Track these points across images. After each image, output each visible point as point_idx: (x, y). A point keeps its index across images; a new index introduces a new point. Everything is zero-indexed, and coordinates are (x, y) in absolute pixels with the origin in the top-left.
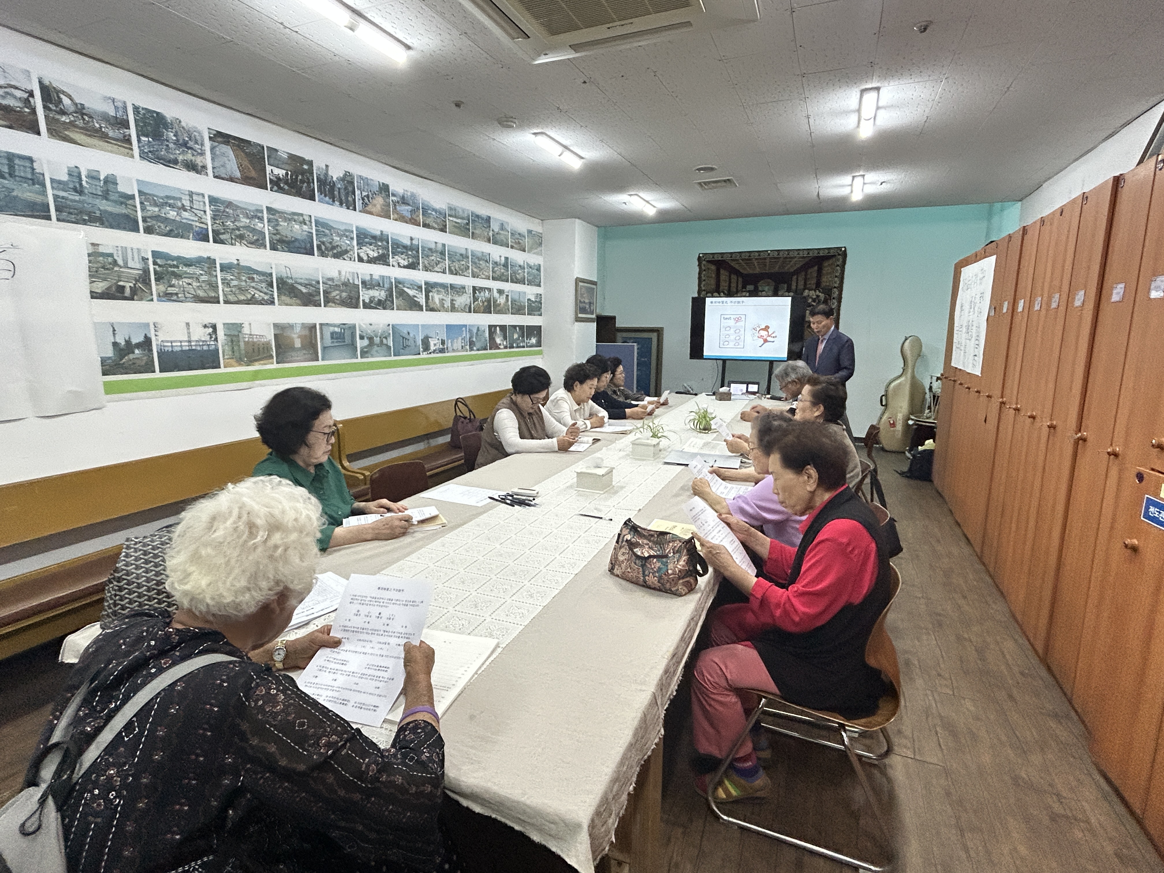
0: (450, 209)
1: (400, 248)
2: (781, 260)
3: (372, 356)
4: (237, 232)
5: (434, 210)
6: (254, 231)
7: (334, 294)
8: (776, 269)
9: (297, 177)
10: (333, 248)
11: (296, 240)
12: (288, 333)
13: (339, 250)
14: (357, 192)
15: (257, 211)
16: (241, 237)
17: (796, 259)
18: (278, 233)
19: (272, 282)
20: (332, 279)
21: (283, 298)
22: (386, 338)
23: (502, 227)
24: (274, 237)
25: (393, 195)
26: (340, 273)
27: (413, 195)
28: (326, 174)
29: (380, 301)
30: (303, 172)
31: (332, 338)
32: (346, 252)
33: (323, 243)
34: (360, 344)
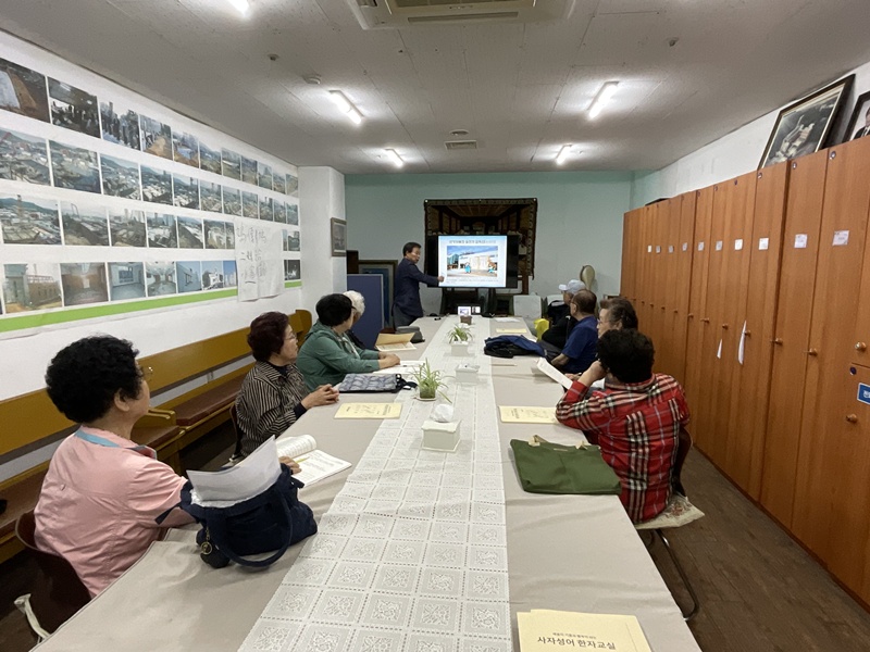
0: (224, 153)
1: (182, 188)
2: (490, 206)
3: (159, 294)
4: (18, 166)
5: (211, 153)
6: (36, 165)
7: (121, 233)
9: (81, 112)
10: (120, 186)
11: (82, 177)
12: (75, 273)
13: (125, 188)
14: (141, 132)
15: (40, 144)
16: (22, 172)
17: (500, 207)
18: (63, 169)
19: (58, 220)
20: (119, 218)
21: (70, 237)
22: (171, 275)
23: (267, 171)
24: (59, 173)
25: (175, 137)
26: (126, 211)
27: (192, 138)
28: (111, 112)
29: (164, 239)
30: (87, 108)
31: (121, 277)
32: (132, 191)
33: (109, 181)
34: (148, 282)
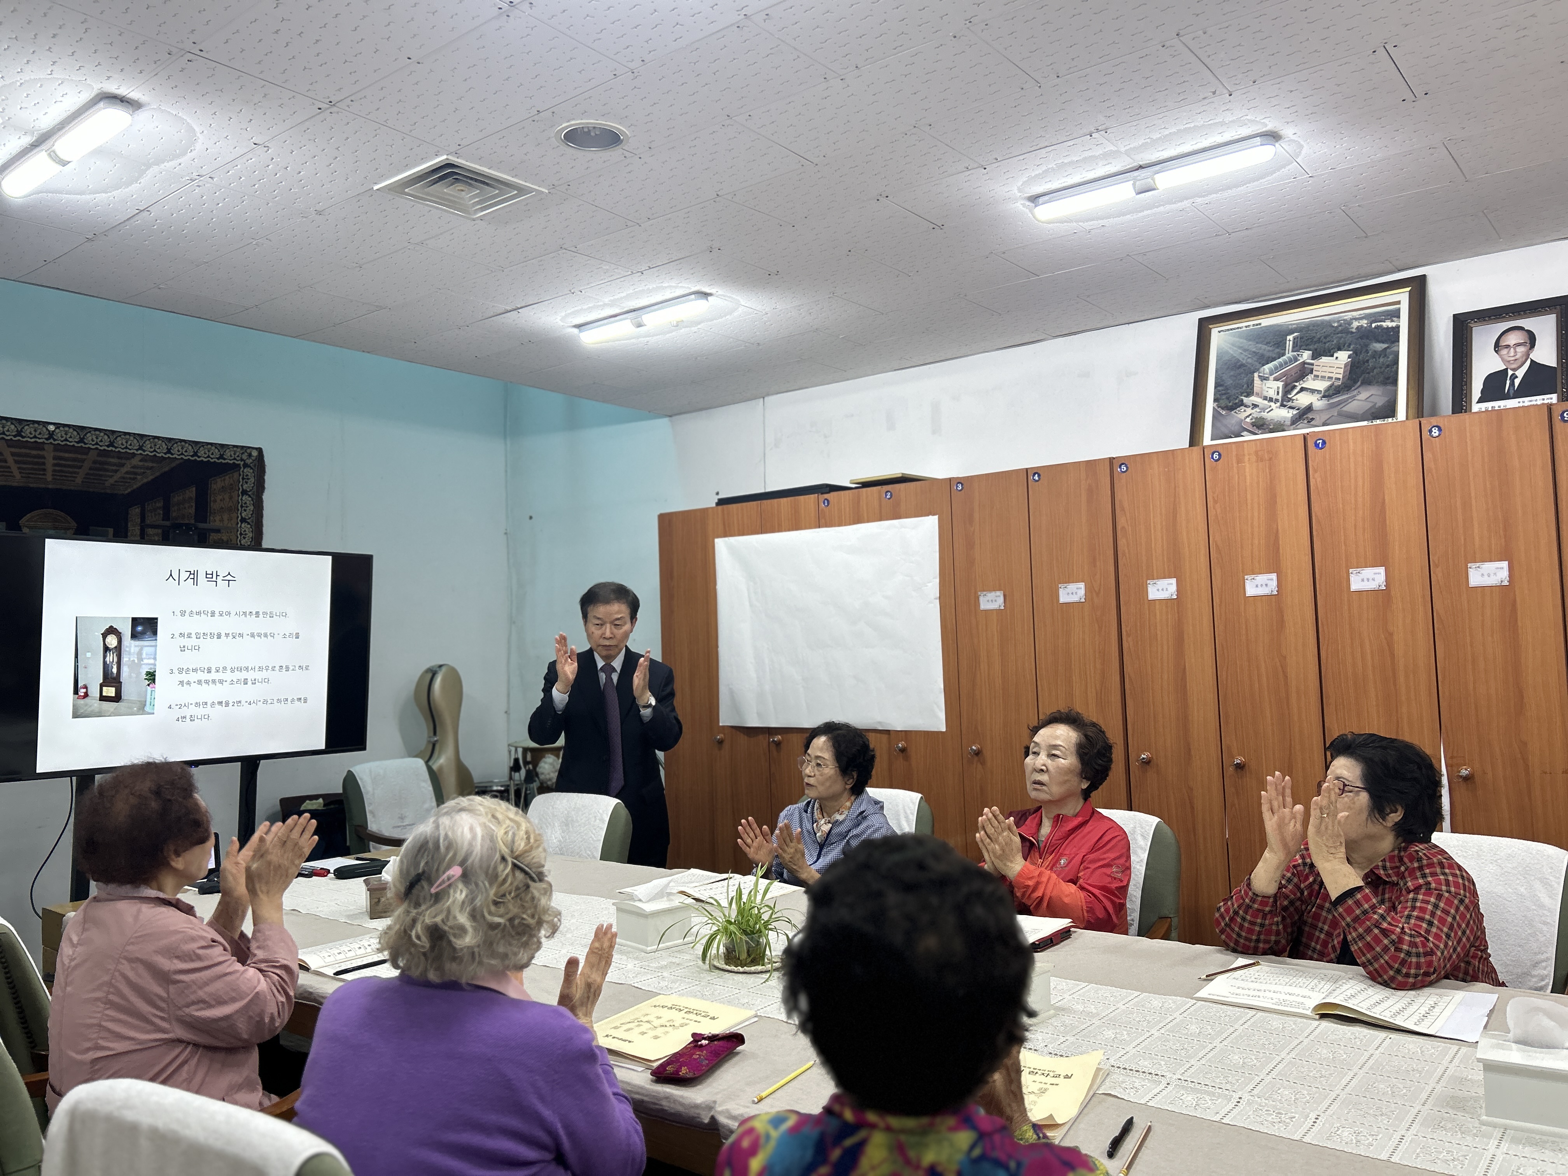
2: (92, 455)
8: (78, 481)
17: (135, 461)
